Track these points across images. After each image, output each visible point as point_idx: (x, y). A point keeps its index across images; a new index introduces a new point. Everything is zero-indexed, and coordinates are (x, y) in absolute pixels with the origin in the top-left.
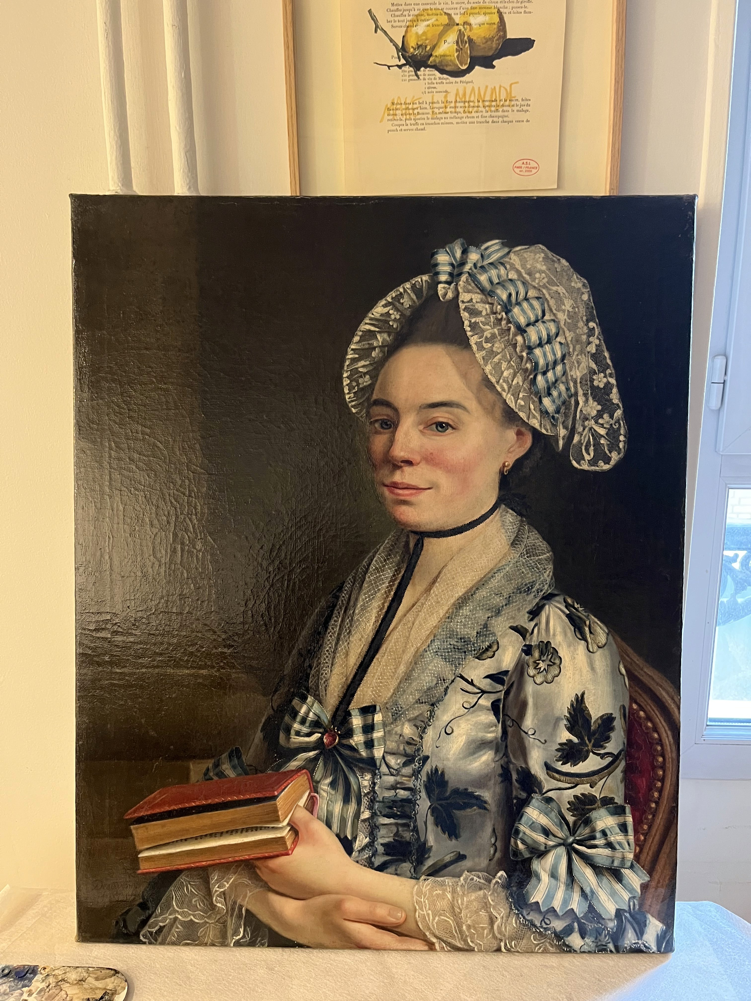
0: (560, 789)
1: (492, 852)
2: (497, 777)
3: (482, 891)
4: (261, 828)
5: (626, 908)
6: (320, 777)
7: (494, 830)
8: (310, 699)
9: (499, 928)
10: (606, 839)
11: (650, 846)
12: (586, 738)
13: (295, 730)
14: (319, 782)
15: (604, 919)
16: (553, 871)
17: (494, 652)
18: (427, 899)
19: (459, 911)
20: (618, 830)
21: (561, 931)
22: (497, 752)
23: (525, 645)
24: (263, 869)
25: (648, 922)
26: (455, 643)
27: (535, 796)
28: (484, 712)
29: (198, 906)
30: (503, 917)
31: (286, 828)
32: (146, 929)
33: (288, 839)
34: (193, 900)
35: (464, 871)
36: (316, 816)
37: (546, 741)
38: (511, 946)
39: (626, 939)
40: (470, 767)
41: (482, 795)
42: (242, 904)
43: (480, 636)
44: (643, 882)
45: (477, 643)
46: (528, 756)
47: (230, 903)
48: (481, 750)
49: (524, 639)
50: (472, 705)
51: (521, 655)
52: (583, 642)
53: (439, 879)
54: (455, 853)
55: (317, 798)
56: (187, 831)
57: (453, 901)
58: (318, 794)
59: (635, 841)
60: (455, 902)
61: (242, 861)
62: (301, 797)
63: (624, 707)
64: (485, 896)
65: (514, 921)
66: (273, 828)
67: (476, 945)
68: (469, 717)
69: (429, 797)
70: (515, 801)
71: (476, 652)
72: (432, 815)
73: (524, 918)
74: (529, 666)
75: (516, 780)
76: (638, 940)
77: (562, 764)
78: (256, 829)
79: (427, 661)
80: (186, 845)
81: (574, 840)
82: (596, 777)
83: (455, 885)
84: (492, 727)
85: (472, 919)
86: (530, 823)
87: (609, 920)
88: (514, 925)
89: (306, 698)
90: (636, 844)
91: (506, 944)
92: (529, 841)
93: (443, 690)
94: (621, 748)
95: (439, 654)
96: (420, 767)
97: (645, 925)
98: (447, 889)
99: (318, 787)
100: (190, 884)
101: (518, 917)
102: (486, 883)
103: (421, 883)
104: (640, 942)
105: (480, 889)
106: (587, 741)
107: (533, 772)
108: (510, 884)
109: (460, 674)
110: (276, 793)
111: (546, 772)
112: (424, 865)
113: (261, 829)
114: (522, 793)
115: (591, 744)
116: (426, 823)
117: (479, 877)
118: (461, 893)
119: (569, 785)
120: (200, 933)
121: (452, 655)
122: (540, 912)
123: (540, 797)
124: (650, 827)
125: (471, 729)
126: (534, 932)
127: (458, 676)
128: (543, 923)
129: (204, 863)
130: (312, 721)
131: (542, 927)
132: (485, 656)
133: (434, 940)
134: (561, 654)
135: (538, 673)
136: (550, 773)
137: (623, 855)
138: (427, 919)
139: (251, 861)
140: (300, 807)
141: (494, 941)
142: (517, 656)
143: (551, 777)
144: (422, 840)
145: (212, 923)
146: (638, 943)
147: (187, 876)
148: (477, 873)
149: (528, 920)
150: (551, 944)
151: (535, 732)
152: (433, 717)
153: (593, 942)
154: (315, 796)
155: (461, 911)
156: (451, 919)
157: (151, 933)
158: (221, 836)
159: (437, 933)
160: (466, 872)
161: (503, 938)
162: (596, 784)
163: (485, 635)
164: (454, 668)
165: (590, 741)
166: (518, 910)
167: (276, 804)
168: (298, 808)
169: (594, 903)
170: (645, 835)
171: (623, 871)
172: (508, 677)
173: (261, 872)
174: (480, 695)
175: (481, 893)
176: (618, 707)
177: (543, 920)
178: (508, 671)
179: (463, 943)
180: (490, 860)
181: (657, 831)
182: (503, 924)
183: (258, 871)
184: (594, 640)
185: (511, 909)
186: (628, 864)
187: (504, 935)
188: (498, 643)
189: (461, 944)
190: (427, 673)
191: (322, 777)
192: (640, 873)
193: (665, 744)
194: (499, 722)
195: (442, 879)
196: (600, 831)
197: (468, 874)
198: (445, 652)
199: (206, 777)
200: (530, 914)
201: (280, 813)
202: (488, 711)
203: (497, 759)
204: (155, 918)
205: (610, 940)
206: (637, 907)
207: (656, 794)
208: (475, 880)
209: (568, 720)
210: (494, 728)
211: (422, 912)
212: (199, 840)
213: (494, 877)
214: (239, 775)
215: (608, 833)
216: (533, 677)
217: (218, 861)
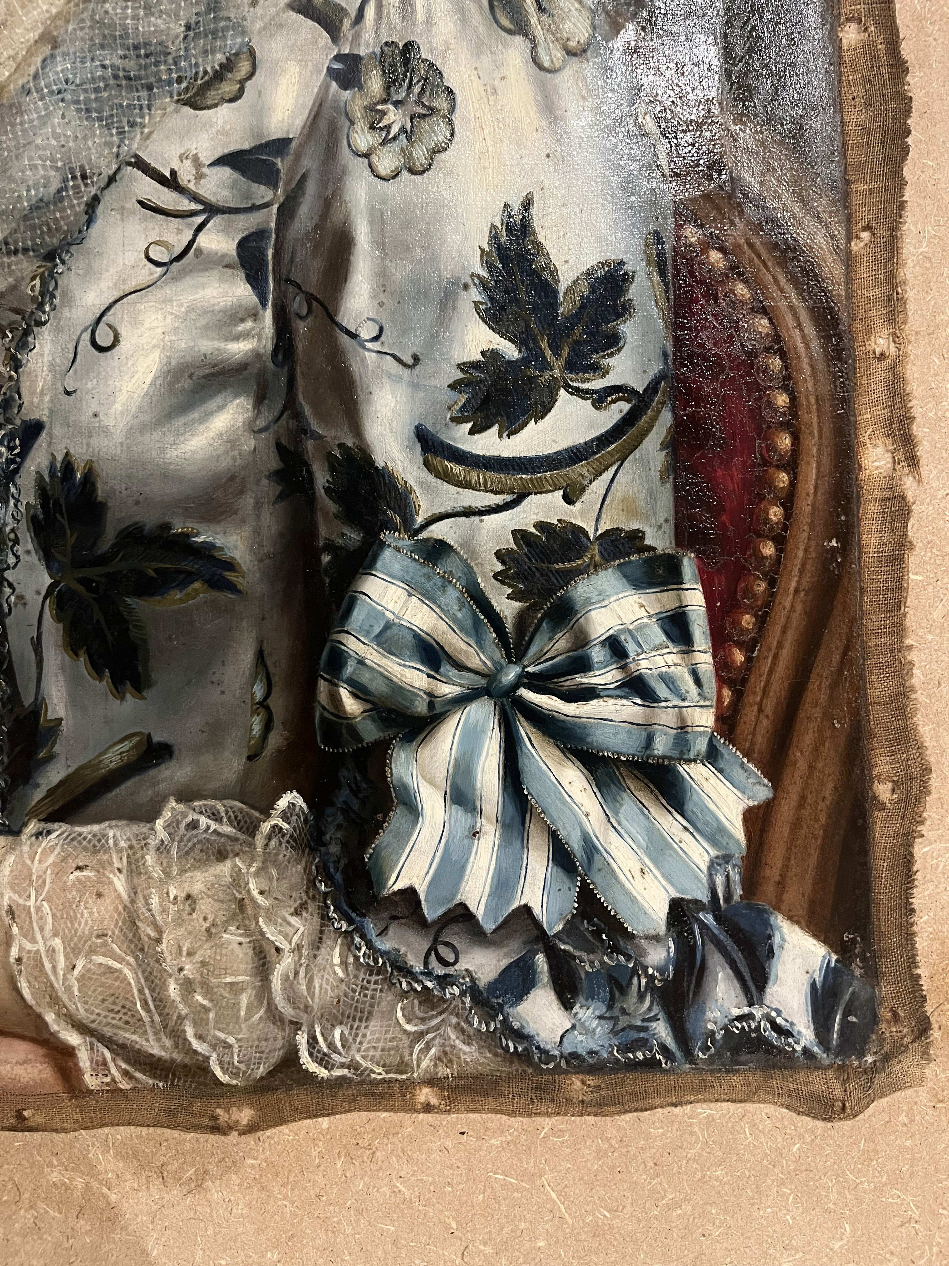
0: (468, 512)
1: (257, 729)
2: (265, 482)
3: (228, 864)
5: (704, 896)
7: (260, 656)
9: (289, 982)
10: (623, 668)
11: (768, 683)
12: (544, 345)
15: (632, 936)
16: (459, 781)
17: (242, 83)
18: (48, 899)
19: (153, 934)
20: (659, 636)
21: (493, 986)
22: (260, 400)
23: (338, 58)
25: (777, 940)
26: (119, 62)
27: (389, 541)
28: (216, 272)
30: (299, 947)
35: (164, 800)
37: (416, 359)
38: (331, 1045)
39: (710, 1004)
40: (173, 454)
41: (219, 543)
43: (197, 36)
44: (751, 804)
45: (186, 57)
46: (363, 408)
48: (211, 396)
49: (335, 37)
50: (178, 250)
51: (325, 88)
52: (519, 40)
53: (85, 830)
54: (135, 740)
57: (133, 902)
59: (717, 671)
60: (140, 903)
63: (658, 238)
64: (237, 880)
65: (337, 960)
67: (214, 1047)
68: (168, 291)
69: (48, 559)
70: (326, 559)
71: (184, 85)
72: (58, 618)
73: (370, 945)
74: (352, 123)
75: (327, 490)
76: (750, 1005)
77: (472, 432)
79: (31, 121)
81: (519, 677)
82: (582, 469)
83: (137, 846)
84: (242, 320)
85: (198, 958)
86: (377, 630)
87: (647, 937)
88: (339, 971)
90: (721, 680)
91: (312, 1042)
92: (377, 686)
93: (82, 208)
94: (656, 368)
95: (68, 97)
96: (13, 461)
97: (771, 953)
98: (111, 863)
101: (349, 946)
102: (239, 835)
103: (26, 848)
104: (758, 1012)
105: (221, 856)
106: (548, 353)
107: (380, 464)
108: (322, 833)
109: (136, 156)
111: (421, 459)
112: (38, 786)
114: (347, 531)
115: (562, 362)
116: (37, 645)
117: (215, 816)
118: (157, 873)
119: (498, 499)
121: (109, 98)
122: (421, 922)
123: (406, 543)
124: (762, 621)
125: (176, 329)
126: (404, 994)
127: (129, 164)
128: (433, 962)
131: (429, 974)
132: (212, 95)
133: (73, 1038)
134: (451, 80)
135: (383, 143)
136: (436, 461)
137: (682, 718)
138: (48, 966)
141: (273, 1030)
142: (316, 90)
143: (438, 476)
144: (28, 700)
146: (749, 1017)
148: (212, 802)
149: (383, 954)
150: (463, 1031)
151: (381, 330)
152: (53, 296)
153: (600, 1017)
155: (160, 932)
156: (128, 964)
159: (82, 1014)
160: (173, 803)
161: (304, 1018)
162: (583, 489)
163: (214, 33)
164: (115, 139)
165: (556, 350)
166: (350, 922)
169: (597, 882)
170: (749, 647)
171: (683, 769)
172: (289, 158)
174: (200, 219)
175: (225, 868)
176: (637, 243)
177: (433, 949)
178: (286, 142)
179: (168, 1043)
180: (250, 758)
181: (784, 631)
182: (302, 974)
184: (553, 32)
185: (325, 917)
186: (701, 745)
187: (307, 1008)
188: (252, 54)
189: (163, 1047)
190: (31, 159)
192: (738, 774)
193: (792, 355)
194: (263, 303)
195: (96, 828)
196: (603, 643)
197: (181, 807)
198: (86, 91)
200: (391, 932)
202: (229, 271)
203: (261, 423)
205: (656, 1010)
206: (738, 891)
207: (775, 513)
208: (203, 826)
209: (484, 285)
210: (249, 324)
211: (29, 946)
213: (266, 811)
215: (631, 648)
216: (366, 156)
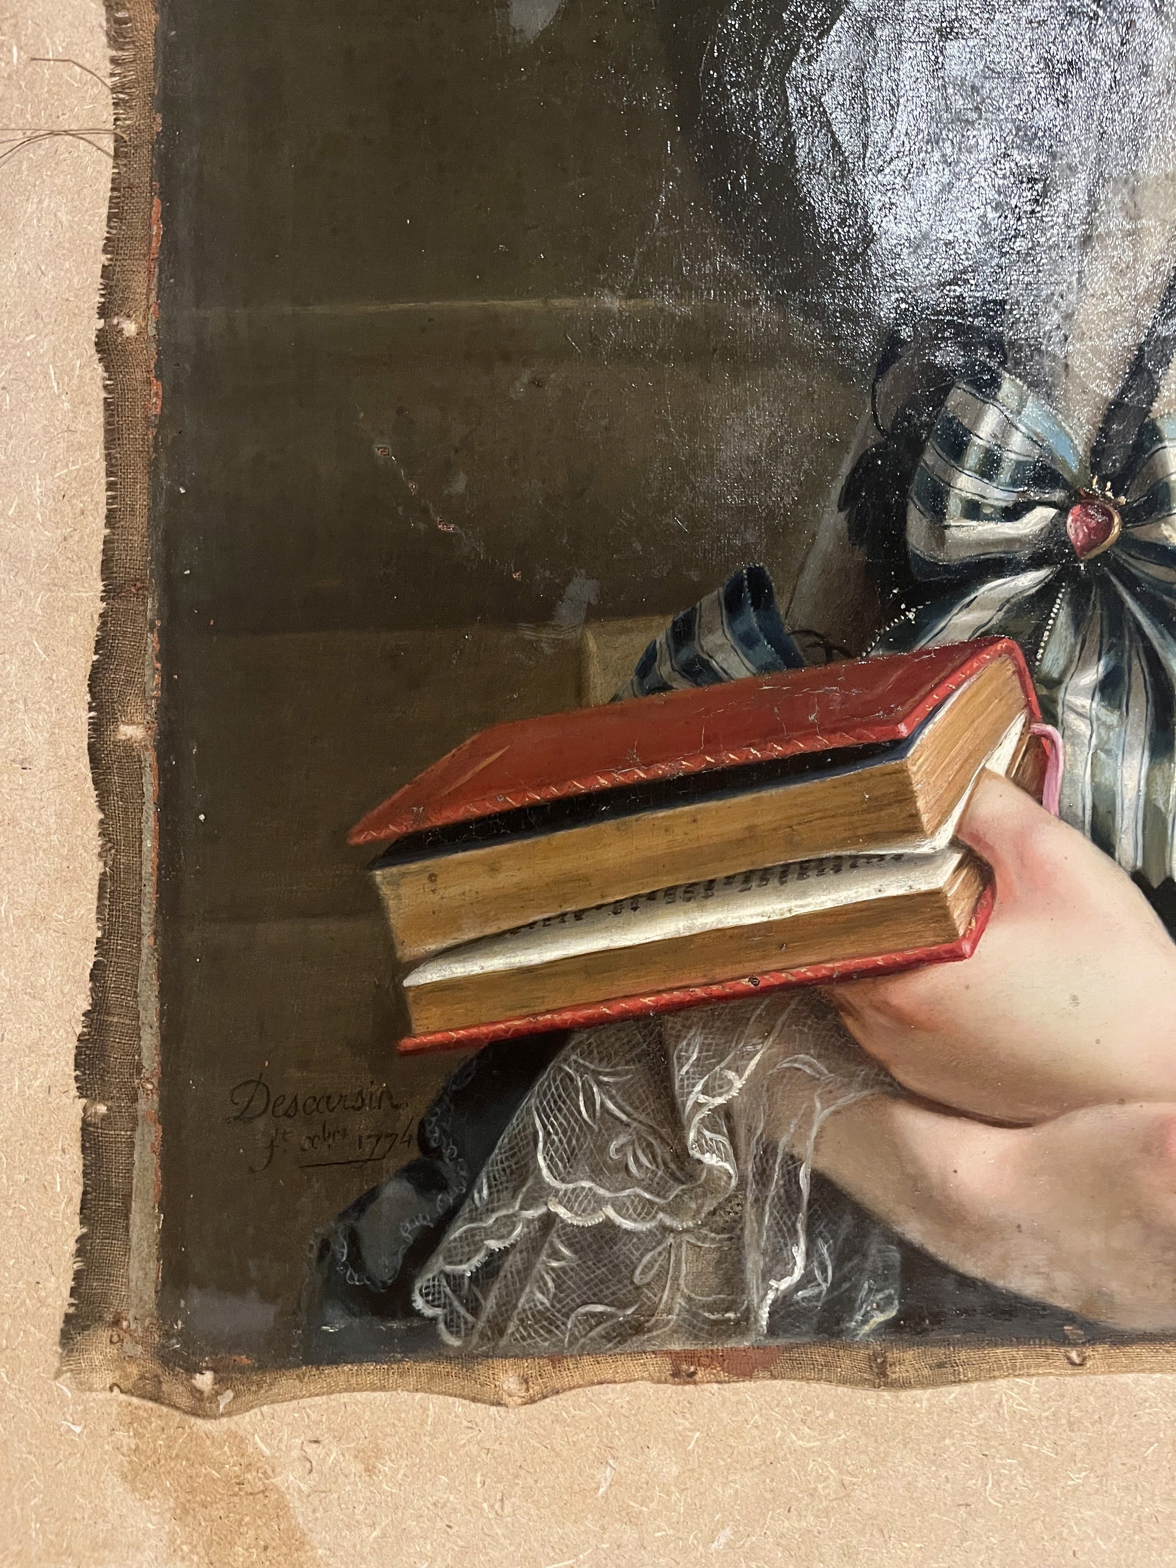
4: (854, 862)
6: (1062, 662)
8: (1009, 387)
13: (962, 499)
14: (1058, 682)
24: (871, 1016)
29: (633, 1168)
31: (945, 860)
32: (438, 1264)
33: (956, 898)
34: (613, 1146)
36: (1055, 809)
42: (795, 1152)
47: (751, 1150)
55: (1053, 743)
56: (581, 880)
58: (1055, 725)
61: (786, 987)
62: (993, 739)
66: (898, 858)
78: (837, 865)
80: (581, 935)
89: (995, 383)
99: (1055, 701)
100: (600, 1084)
110: (903, 730)
113: (854, 866)
120: (643, 1273)
129: (647, 1001)
130: (1019, 464)
139: (823, 988)
140: (996, 776)
145: (687, 1231)
147: (587, 1054)
154: (1048, 736)
157: (454, 1281)
158: (707, 897)
167: (903, 771)
168: (986, 783)
173: (864, 1027)
183: (849, 1022)
191: (1070, 661)
199: (648, 682)
201: (921, 804)
204: (472, 1220)
212: (626, 914)
214: (765, 668)
217: (699, 992)
